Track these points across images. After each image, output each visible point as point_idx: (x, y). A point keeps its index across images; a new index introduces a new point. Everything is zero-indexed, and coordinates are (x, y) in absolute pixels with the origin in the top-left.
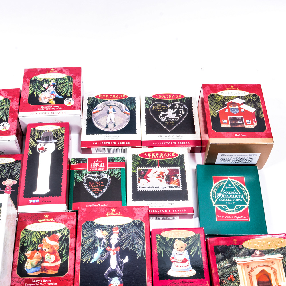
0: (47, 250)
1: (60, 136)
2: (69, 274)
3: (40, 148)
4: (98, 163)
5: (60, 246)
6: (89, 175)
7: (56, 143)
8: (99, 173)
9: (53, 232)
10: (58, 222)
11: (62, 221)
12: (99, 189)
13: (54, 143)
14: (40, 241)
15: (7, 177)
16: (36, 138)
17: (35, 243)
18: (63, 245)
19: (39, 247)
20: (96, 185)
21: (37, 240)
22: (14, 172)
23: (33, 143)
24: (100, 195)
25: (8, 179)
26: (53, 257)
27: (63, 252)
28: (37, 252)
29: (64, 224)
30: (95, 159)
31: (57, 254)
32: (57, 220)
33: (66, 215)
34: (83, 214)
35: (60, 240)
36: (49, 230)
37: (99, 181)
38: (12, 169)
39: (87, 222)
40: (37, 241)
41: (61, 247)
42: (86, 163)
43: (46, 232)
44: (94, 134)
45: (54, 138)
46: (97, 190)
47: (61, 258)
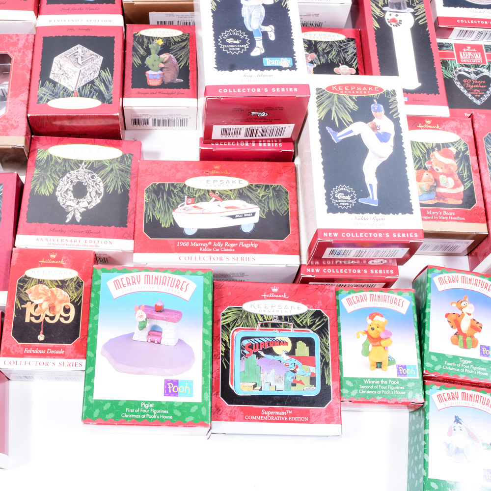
0: (440, 171)
1: (417, 4)
2: (478, 207)
3: (391, 20)
4: (470, 51)
5: (457, 166)
6: (460, 68)
7: (413, 13)
8: (476, 67)
9: (443, 144)
10: (447, 131)
11: (454, 130)
12: (481, 92)
13: (411, 13)
14: (426, 157)
15: (340, 63)
16: (381, 3)
17: (420, 160)
18: (462, 165)
19: (427, 166)
20: (474, 85)
21: (422, 155)
22: (348, 55)
23: (378, 12)
24: (484, 99)
25: (342, 64)
26: (451, 182)
27: (464, 175)
28: (426, 172)
29: (457, 134)
30: (465, 46)
31: (457, 177)
32: (446, 128)
33: (457, 121)
34: (482, 122)
35: (456, 157)
36: (438, 142)
37: (478, 80)
38: (345, 51)
39: (489, 134)
40: (422, 157)
41: (459, 166)
42: (453, 50)
43: (433, 144)
44: (457, 7)
45: (409, 6)
46: (477, 92)
47: (463, 183)
